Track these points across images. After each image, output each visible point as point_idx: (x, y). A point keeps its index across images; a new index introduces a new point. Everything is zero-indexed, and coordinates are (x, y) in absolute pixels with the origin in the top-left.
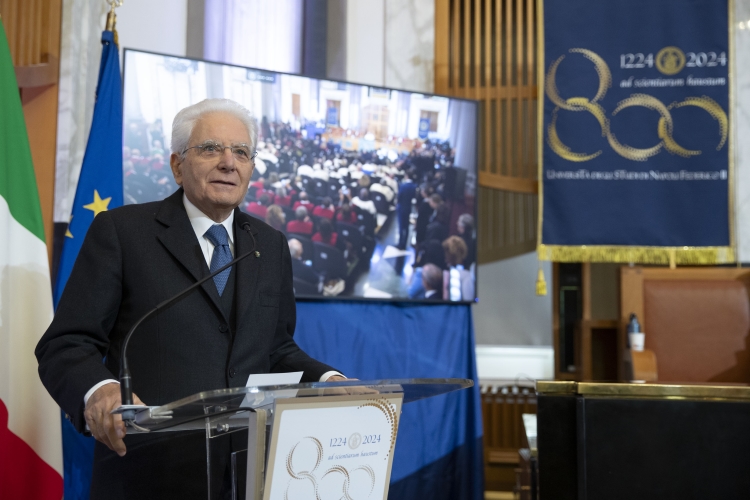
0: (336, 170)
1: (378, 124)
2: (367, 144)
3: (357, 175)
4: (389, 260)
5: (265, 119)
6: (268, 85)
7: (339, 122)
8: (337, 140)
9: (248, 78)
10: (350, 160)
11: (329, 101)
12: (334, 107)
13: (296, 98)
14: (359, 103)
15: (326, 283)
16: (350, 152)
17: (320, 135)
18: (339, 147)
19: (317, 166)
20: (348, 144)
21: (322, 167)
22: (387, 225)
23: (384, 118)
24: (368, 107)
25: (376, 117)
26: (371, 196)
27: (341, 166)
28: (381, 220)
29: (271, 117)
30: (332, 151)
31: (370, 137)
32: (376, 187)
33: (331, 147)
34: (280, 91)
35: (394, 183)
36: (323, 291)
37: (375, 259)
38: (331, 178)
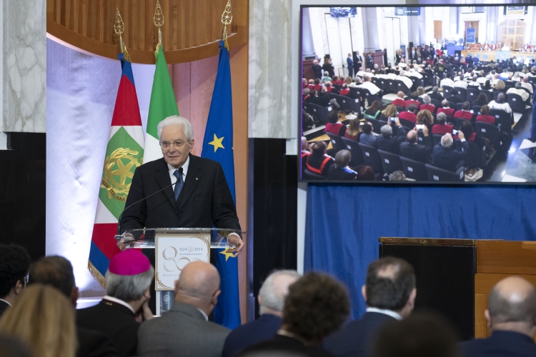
0: (474, 80)
1: (514, 36)
2: (504, 55)
3: (495, 82)
4: (524, 150)
5: (411, 44)
6: (414, 17)
7: (477, 39)
8: (474, 55)
9: (396, 14)
10: (487, 70)
11: (467, 23)
12: (472, 27)
13: (438, 25)
14: (496, 21)
15: (466, 172)
16: (488, 63)
17: (459, 52)
18: (477, 60)
19: (457, 78)
20: (486, 56)
21: (462, 79)
22: (522, 121)
23: (520, 31)
24: (505, 23)
25: (511, 31)
26: (507, 99)
27: (479, 76)
28: (517, 118)
29: (417, 43)
30: (471, 64)
31: (506, 48)
32: (511, 91)
33: (470, 60)
34: (424, 21)
35: (529, 86)
36: (464, 177)
37: (512, 150)
38: (469, 86)
